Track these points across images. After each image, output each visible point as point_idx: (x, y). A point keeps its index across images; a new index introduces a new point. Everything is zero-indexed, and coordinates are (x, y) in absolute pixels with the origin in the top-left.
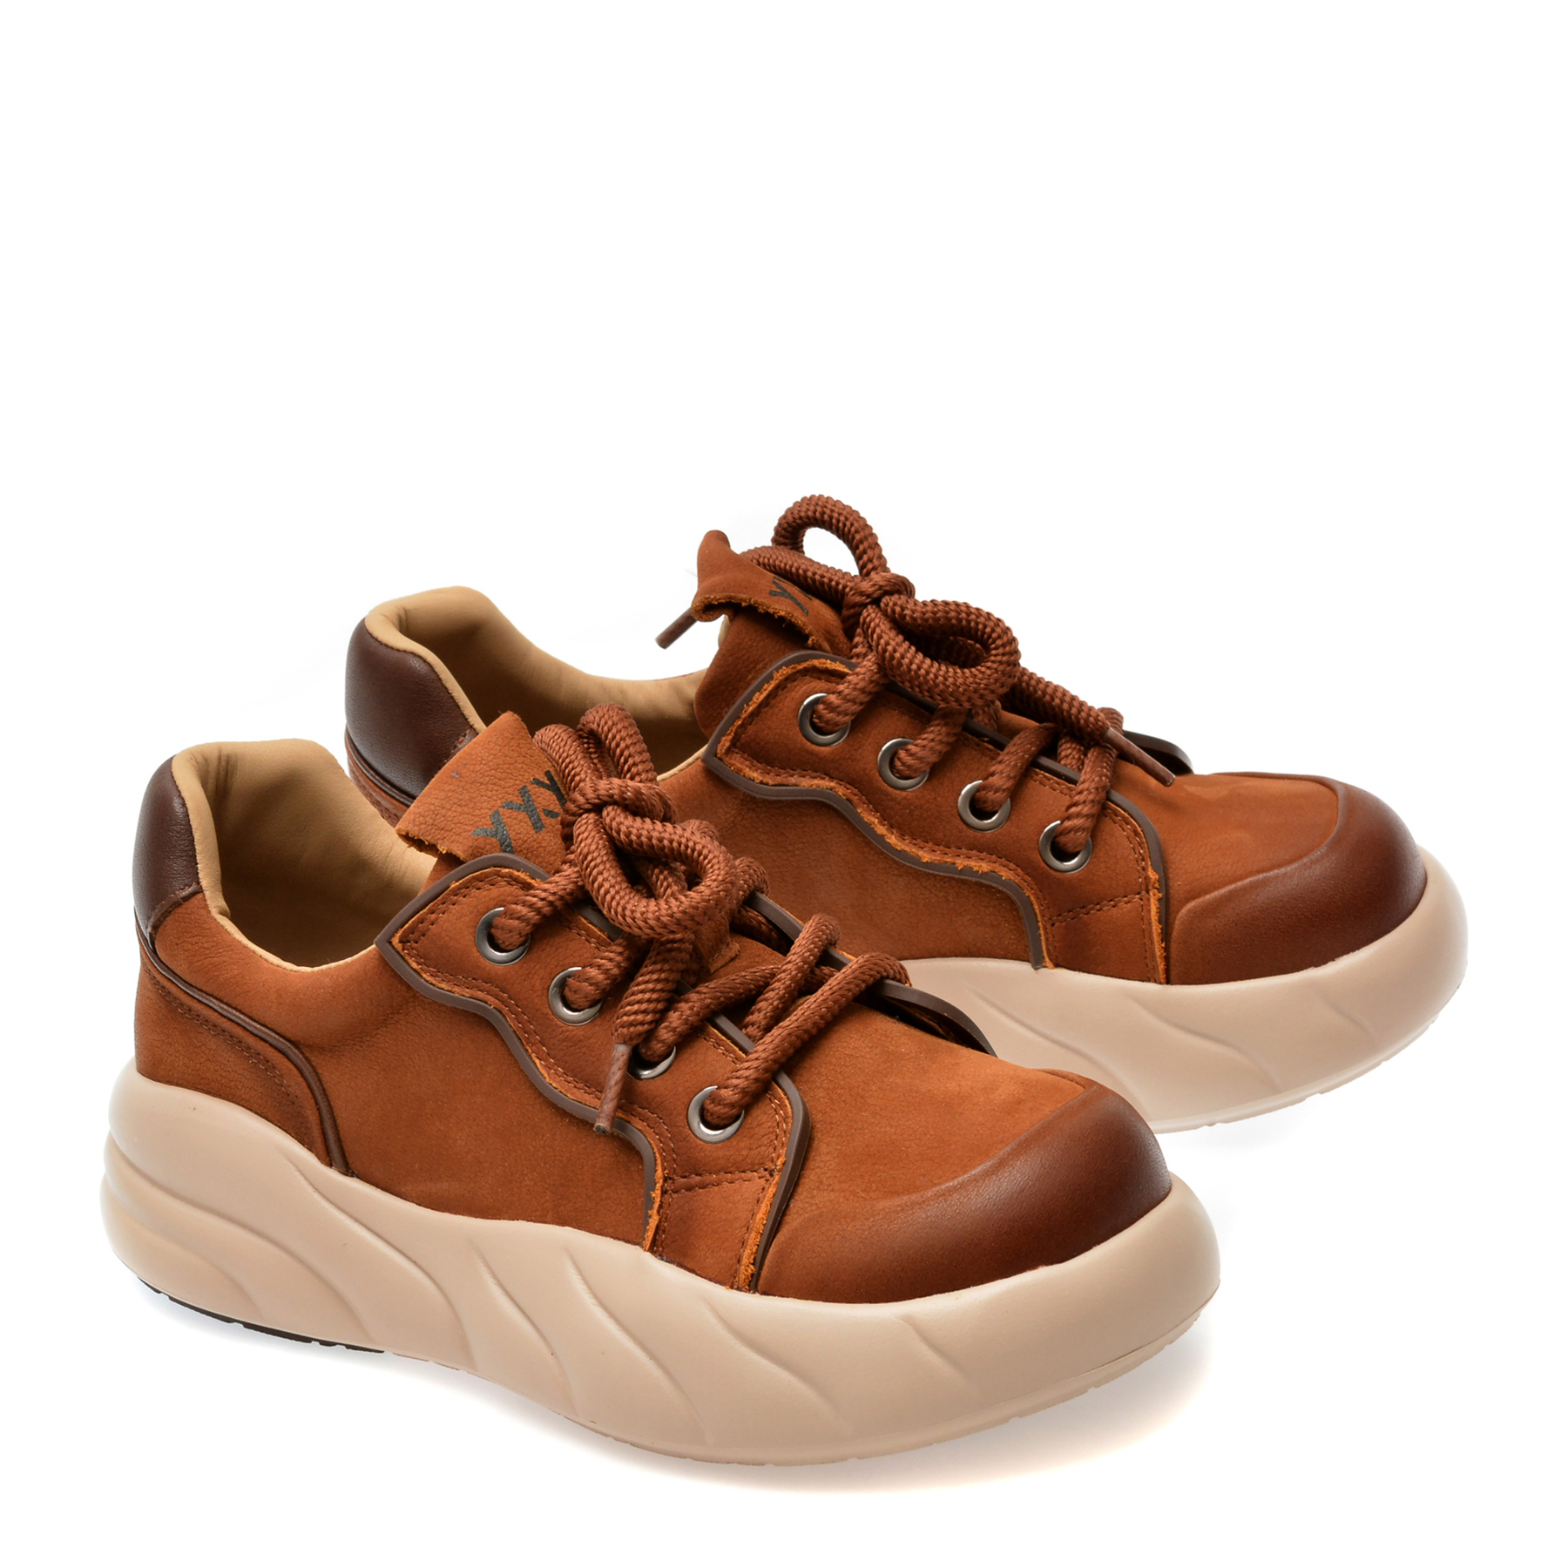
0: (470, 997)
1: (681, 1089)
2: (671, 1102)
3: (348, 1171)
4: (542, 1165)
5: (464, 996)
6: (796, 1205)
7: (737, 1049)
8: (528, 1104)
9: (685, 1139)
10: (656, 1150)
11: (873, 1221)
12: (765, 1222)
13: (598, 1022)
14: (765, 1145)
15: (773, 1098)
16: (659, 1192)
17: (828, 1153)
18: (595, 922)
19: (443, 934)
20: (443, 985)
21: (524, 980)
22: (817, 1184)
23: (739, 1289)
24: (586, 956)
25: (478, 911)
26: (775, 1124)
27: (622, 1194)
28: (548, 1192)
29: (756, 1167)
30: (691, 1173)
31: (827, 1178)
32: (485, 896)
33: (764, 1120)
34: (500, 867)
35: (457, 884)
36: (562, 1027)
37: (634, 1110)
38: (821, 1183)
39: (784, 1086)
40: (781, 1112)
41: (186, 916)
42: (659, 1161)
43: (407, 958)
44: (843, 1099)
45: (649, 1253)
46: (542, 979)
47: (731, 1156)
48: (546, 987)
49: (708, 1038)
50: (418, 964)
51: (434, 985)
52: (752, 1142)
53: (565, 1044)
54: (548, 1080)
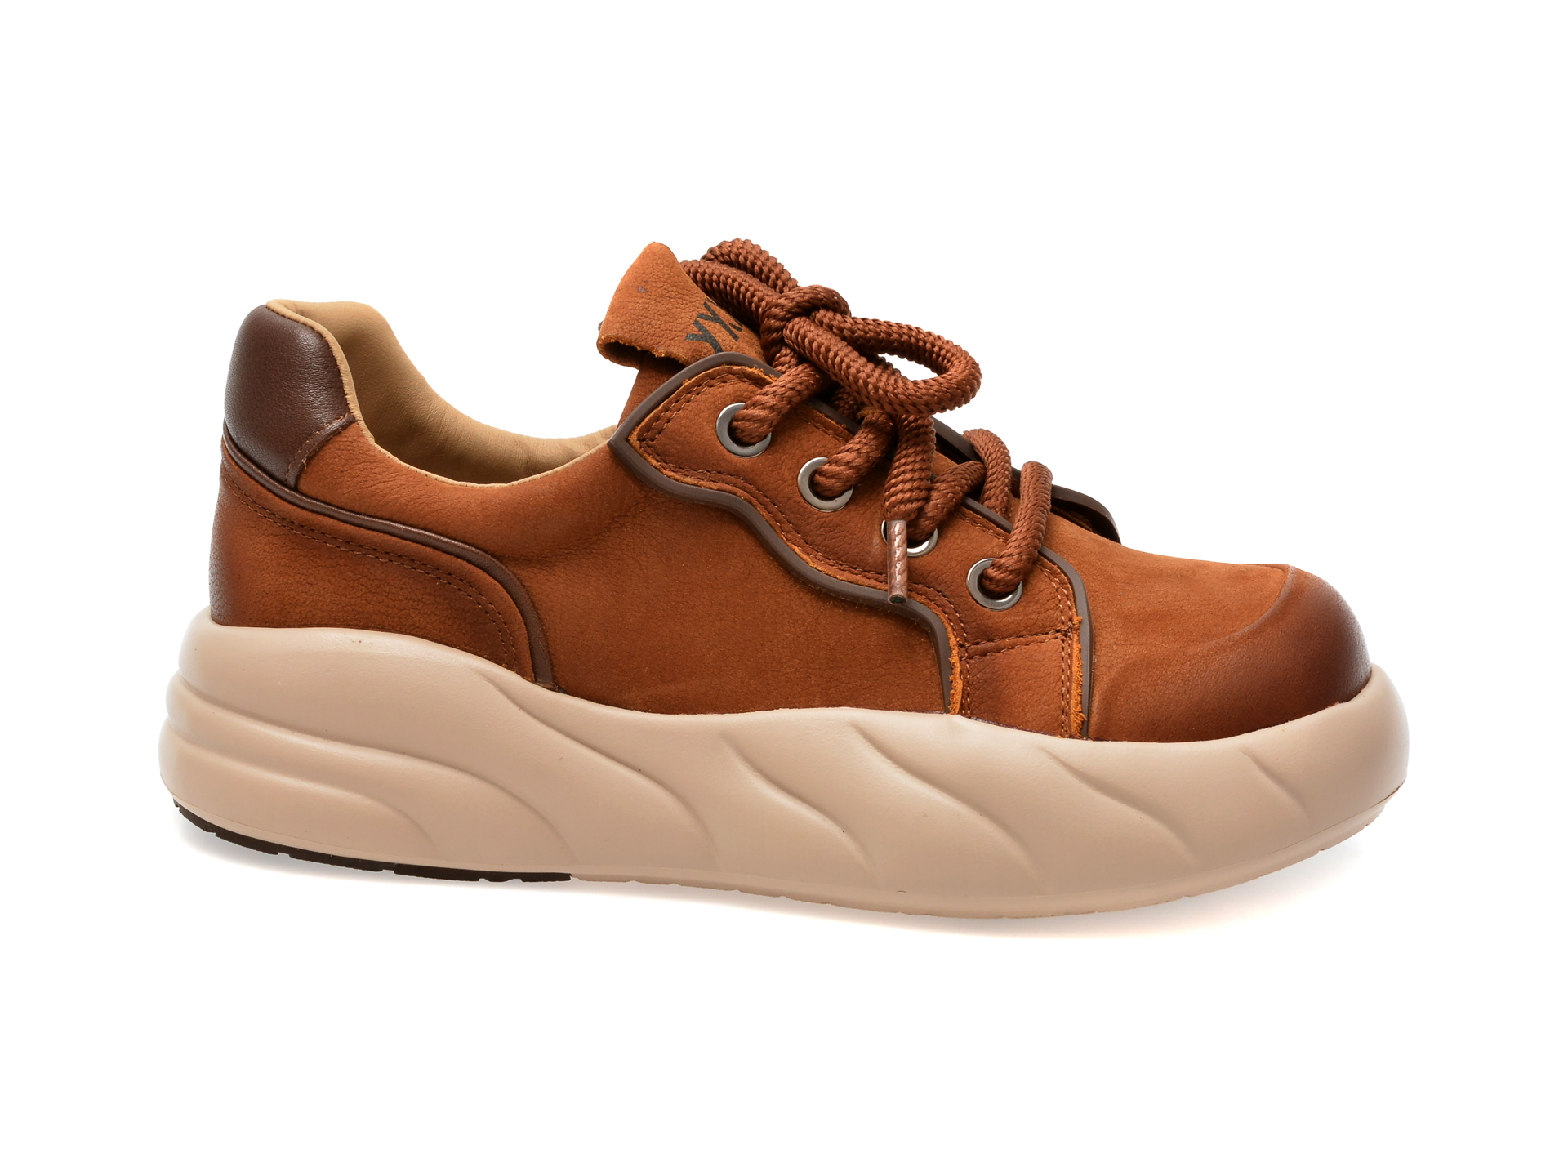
0: (718, 490)
1: (954, 564)
2: (947, 576)
3: (558, 686)
5: (711, 489)
6: (1101, 659)
8: (783, 593)
9: (971, 608)
10: (943, 621)
11: (1190, 666)
12: (1081, 674)
13: (852, 507)
14: (1052, 609)
15: (1043, 569)
16: (956, 658)
18: (830, 415)
19: (683, 430)
20: (688, 479)
21: (772, 471)
23: (1071, 737)
24: (829, 446)
25: (716, 407)
26: (1054, 591)
29: (1048, 629)
30: (983, 640)
31: (1120, 635)
32: (720, 393)
33: (1044, 587)
34: (731, 365)
35: (690, 382)
36: (817, 514)
39: (1051, 557)
40: (1056, 579)
41: (347, 443)
42: (950, 631)
43: (645, 455)
45: (959, 715)
46: (790, 468)
47: (1020, 621)
48: (795, 476)
49: (964, 518)
50: (658, 461)
51: (677, 480)
52: (1039, 607)
53: (822, 529)
54: (811, 564)
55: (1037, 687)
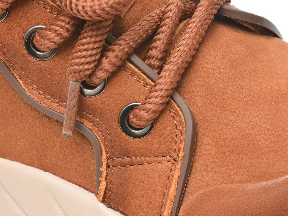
2: (107, 113)
4: (29, 136)
6: (193, 181)
7: (145, 77)
10: (101, 142)
12: (175, 194)
15: (171, 110)
16: (105, 168)
17: (209, 144)
22: (204, 167)
26: (175, 128)
27: (80, 161)
28: (33, 151)
29: (164, 154)
30: (124, 156)
31: (211, 163)
36: (34, 62)
37: (84, 115)
38: (207, 166)
39: (178, 101)
40: (178, 119)
42: (103, 148)
44: (212, 102)
45: (102, 203)
46: (19, 33)
47: (148, 147)
48: (22, 37)
49: (127, 70)
52: (161, 139)
53: (37, 72)
54: (28, 93)
55: (148, 197)
